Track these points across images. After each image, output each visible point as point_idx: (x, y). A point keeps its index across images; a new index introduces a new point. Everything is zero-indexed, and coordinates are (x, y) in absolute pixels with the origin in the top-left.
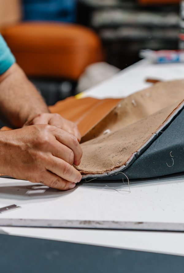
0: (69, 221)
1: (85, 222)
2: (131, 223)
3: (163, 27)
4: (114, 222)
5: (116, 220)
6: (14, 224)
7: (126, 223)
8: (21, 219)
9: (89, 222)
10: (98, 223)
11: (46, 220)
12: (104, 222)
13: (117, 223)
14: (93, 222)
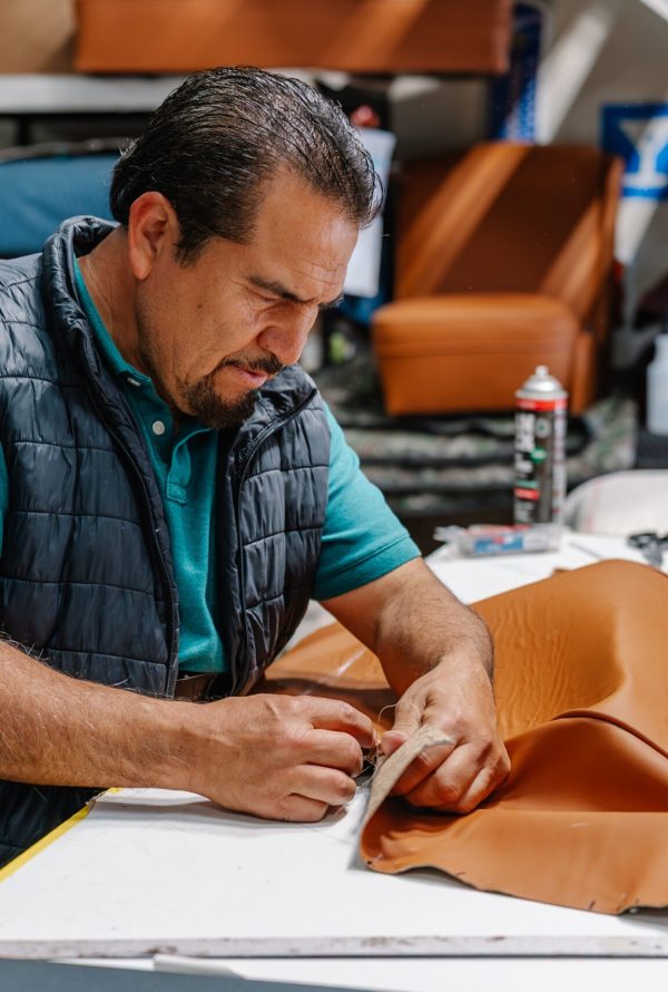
0: (338, 940)
1: (374, 941)
2: (477, 939)
3: (441, 465)
4: (438, 938)
5: (443, 934)
6: (213, 953)
7: (466, 939)
8: (226, 940)
9: (383, 941)
10: (403, 942)
11: (284, 940)
12: (416, 938)
13: (445, 940)
14: (392, 939)
